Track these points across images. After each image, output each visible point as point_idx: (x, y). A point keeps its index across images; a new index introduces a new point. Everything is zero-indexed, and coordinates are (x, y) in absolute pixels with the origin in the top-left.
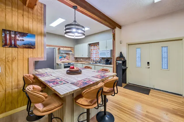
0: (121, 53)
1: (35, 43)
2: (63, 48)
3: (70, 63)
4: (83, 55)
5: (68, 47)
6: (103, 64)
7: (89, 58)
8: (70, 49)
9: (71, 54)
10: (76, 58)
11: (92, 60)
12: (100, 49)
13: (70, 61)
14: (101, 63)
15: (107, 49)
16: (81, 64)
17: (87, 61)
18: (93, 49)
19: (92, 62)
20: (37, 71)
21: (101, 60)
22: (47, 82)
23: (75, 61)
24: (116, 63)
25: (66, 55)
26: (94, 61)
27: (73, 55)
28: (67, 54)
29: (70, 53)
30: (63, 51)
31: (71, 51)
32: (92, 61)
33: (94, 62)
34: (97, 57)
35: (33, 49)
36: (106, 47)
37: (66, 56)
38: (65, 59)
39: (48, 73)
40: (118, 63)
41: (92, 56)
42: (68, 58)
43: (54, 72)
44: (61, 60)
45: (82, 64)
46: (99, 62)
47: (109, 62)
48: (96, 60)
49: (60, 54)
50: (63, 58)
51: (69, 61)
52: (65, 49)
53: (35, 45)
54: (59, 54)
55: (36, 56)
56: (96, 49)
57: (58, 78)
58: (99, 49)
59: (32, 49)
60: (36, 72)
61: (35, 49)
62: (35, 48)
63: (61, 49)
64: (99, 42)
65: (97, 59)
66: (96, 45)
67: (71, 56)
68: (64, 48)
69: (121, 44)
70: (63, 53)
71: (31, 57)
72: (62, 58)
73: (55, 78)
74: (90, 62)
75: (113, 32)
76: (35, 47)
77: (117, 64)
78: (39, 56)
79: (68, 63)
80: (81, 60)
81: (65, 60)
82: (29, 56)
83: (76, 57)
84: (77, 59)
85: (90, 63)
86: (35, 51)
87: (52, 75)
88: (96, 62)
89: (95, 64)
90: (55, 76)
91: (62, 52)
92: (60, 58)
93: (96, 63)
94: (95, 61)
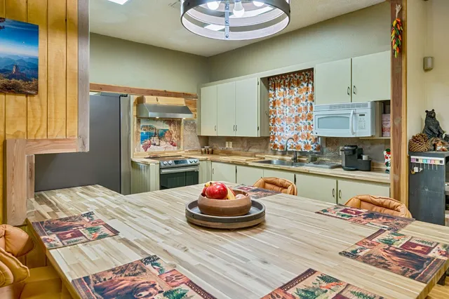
0: (431, 115)
1: (37, 69)
2: (155, 97)
3: (184, 161)
4: (235, 129)
5: (177, 95)
6: (333, 167)
7: (263, 141)
8: (181, 102)
9: (186, 122)
10: (206, 140)
11: (275, 146)
12: (316, 97)
13: (182, 152)
14: (322, 162)
15: (357, 99)
16: (228, 163)
17: (253, 150)
18: (284, 101)
19: (278, 157)
20: (49, 203)
21: (319, 148)
22: (91, 288)
23: (202, 153)
24: (411, 165)
25: (166, 127)
26: (284, 153)
27: (194, 125)
28: (170, 121)
29: (184, 117)
30: (156, 108)
31: (185, 110)
32: (275, 153)
33: (288, 158)
34: (303, 136)
35: (27, 95)
36: (351, 91)
37: (165, 131)
38: (163, 143)
39: (97, 216)
40: (418, 165)
41: (275, 129)
42: (175, 140)
43: (127, 209)
44: (146, 148)
45: (233, 163)
46: (314, 160)
47: (364, 157)
48: (299, 147)
49: (143, 123)
50: (155, 140)
51: (179, 153)
52: (164, 101)
53: (37, 77)
54: (139, 121)
55: (43, 131)
56: (298, 100)
57: (152, 260)
58: (312, 97)
59: (22, 98)
60: (45, 210)
61: (36, 98)
62: (37, 90)
63: (150, 100)
64: (312, 69)
65: (303, 146)
66: (298, 83)
67: (186, 132)
68: (159, 98)
69: (426, 70)
70: (154, 119)
71: (16, 135)
72: (150, 137)
73: (135, 257)
74: (268, 157)
75: (393, 12)
76: (37, 85)
77: (416, 170)
78: (57, 131)
79: (176, 162)
80: (229, 146)
81: (163, 148)
82: (10, 132)
83: (204, 133)
84: (210, 144)
85: (270, 162)
86: (37, 107)
87: (116, 233)
88: (295, 159)
89: (293, 168)
90: (131, 240)
91: (151, 114)
92: (143, 139)
93: (296, 161)
94: (291, 153)
